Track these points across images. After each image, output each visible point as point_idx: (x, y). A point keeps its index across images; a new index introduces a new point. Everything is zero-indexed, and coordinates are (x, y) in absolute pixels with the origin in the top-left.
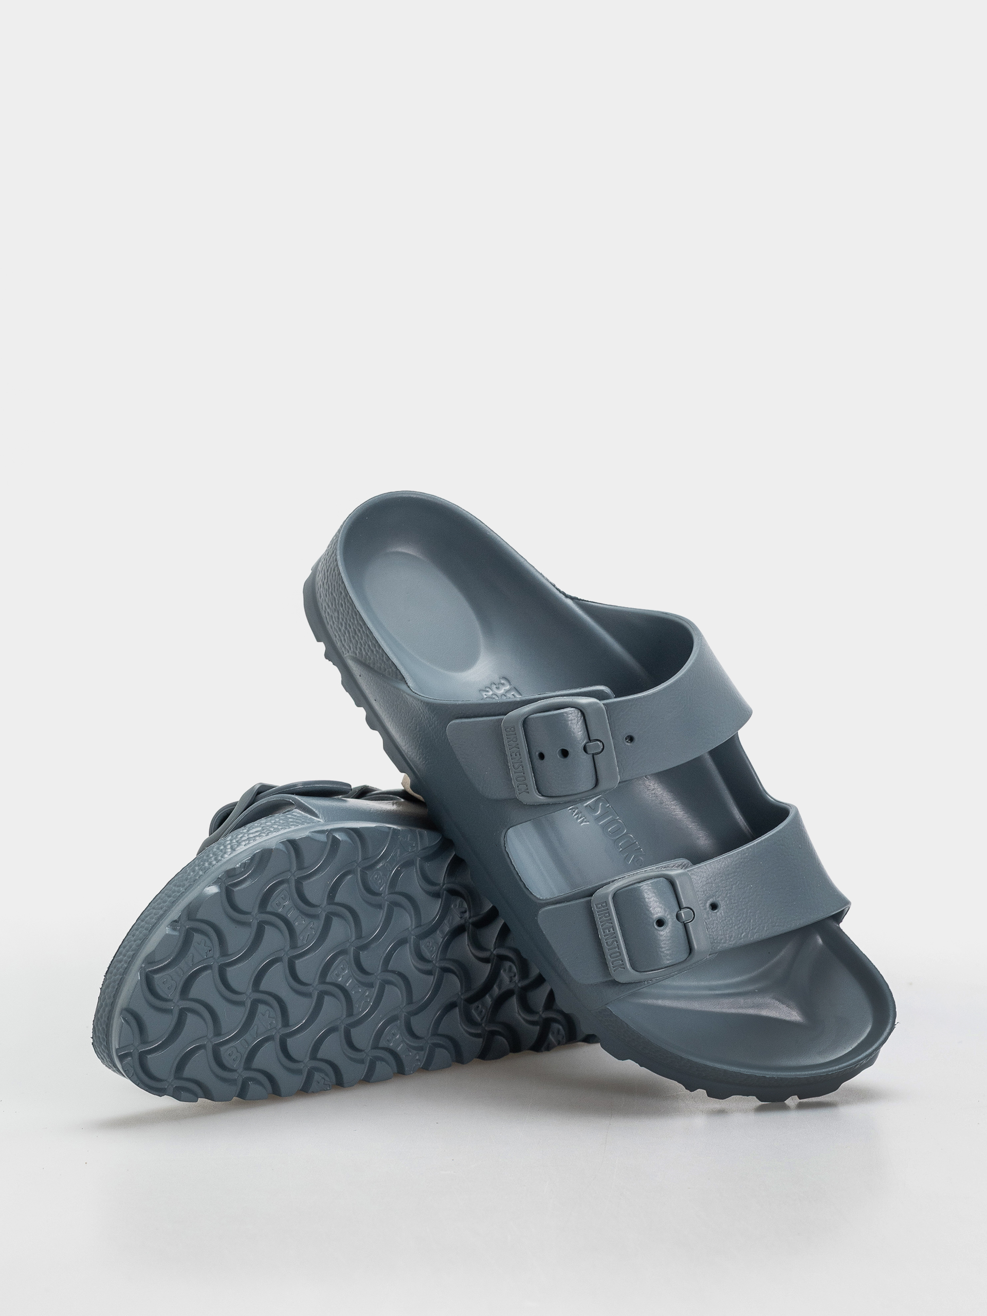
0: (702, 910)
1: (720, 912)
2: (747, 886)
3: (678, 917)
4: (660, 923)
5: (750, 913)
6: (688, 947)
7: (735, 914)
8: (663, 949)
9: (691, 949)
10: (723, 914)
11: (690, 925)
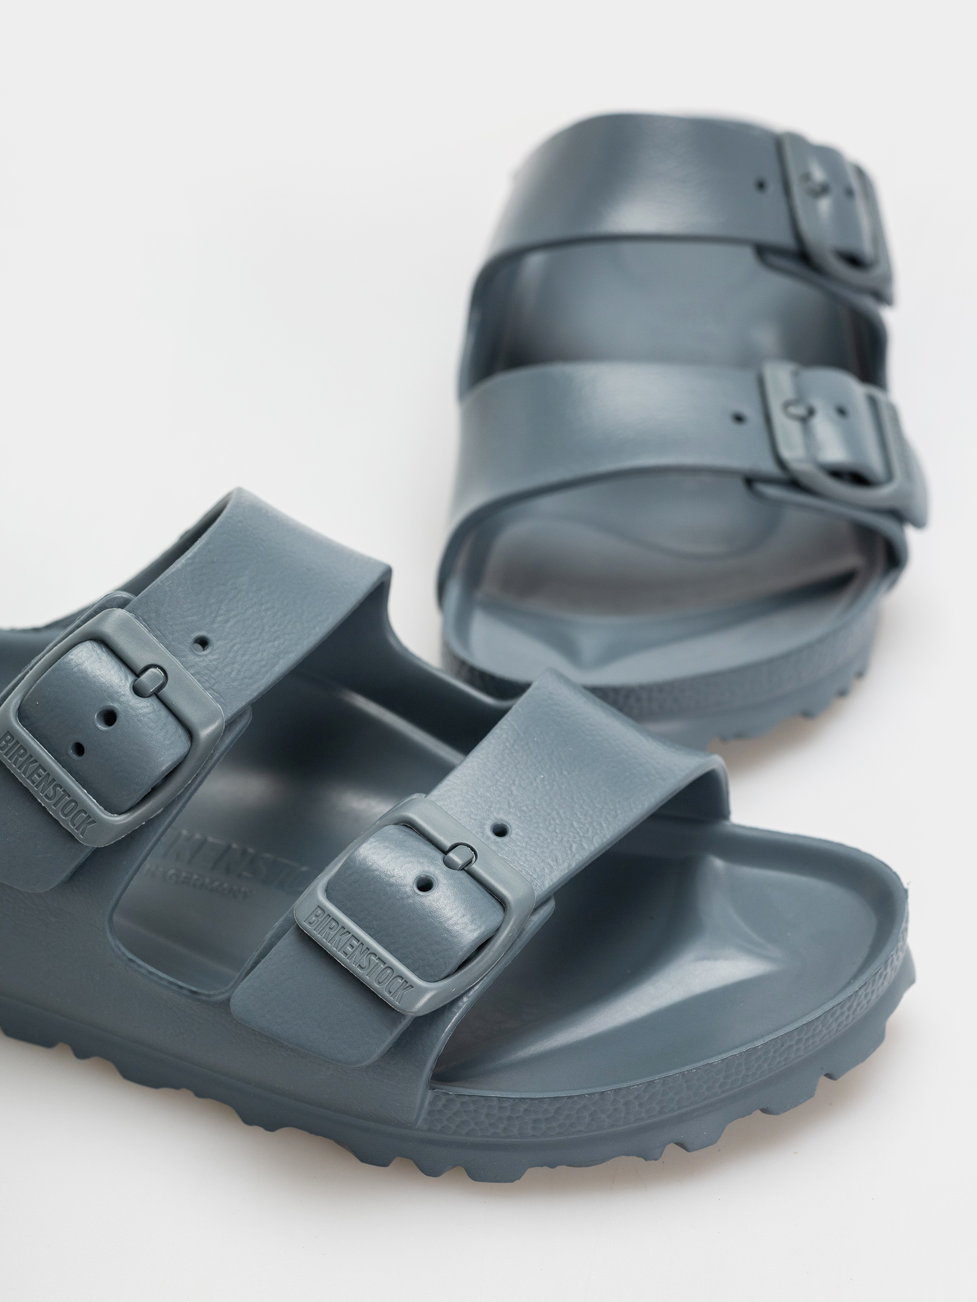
0: (484, 840)
1: (515, 832)
2: (535, 780)
3: (449, 864)
4: (425, 885)
5: (565, 813)
6: (494, 901)
7: (541, 825)
8: (455, 919)
9: (501, 902)
10: (521, 834)
11: (476, 867)
